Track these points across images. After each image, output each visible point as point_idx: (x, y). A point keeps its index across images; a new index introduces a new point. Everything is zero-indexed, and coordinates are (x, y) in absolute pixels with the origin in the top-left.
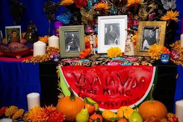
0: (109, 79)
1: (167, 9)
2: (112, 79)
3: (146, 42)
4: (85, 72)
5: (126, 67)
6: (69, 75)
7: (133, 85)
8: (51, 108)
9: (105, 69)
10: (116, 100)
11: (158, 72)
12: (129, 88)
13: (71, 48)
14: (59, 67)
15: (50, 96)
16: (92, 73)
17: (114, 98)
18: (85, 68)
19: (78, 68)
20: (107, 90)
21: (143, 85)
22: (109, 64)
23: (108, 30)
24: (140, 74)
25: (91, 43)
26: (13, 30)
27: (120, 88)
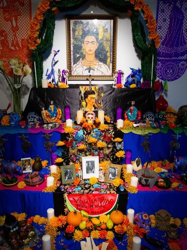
0: (94, 200)
1: (119, 149)
2: (95, 200)
3: (110, 174)
4: (80, 197)
5: (103, 194)
6: (71, 199)
7: (106, 203)
8: (61, 217)
9: (91, 195)
10: (97, 211)
11: (119, 197)
12: (104, 204)
13: (68, 178)
14: (66, 195)
15: (60, 210)
16: (84, 198)
17: (96, 209)
18: (80, 195)
19: (76, 195)
20: (92, 206)
21: (112, 203)
22: (94, 193)
23: (88, 165)
24: (110, 198)
25: (80, 175)
26: (26, 161)
27: (100, 204)
